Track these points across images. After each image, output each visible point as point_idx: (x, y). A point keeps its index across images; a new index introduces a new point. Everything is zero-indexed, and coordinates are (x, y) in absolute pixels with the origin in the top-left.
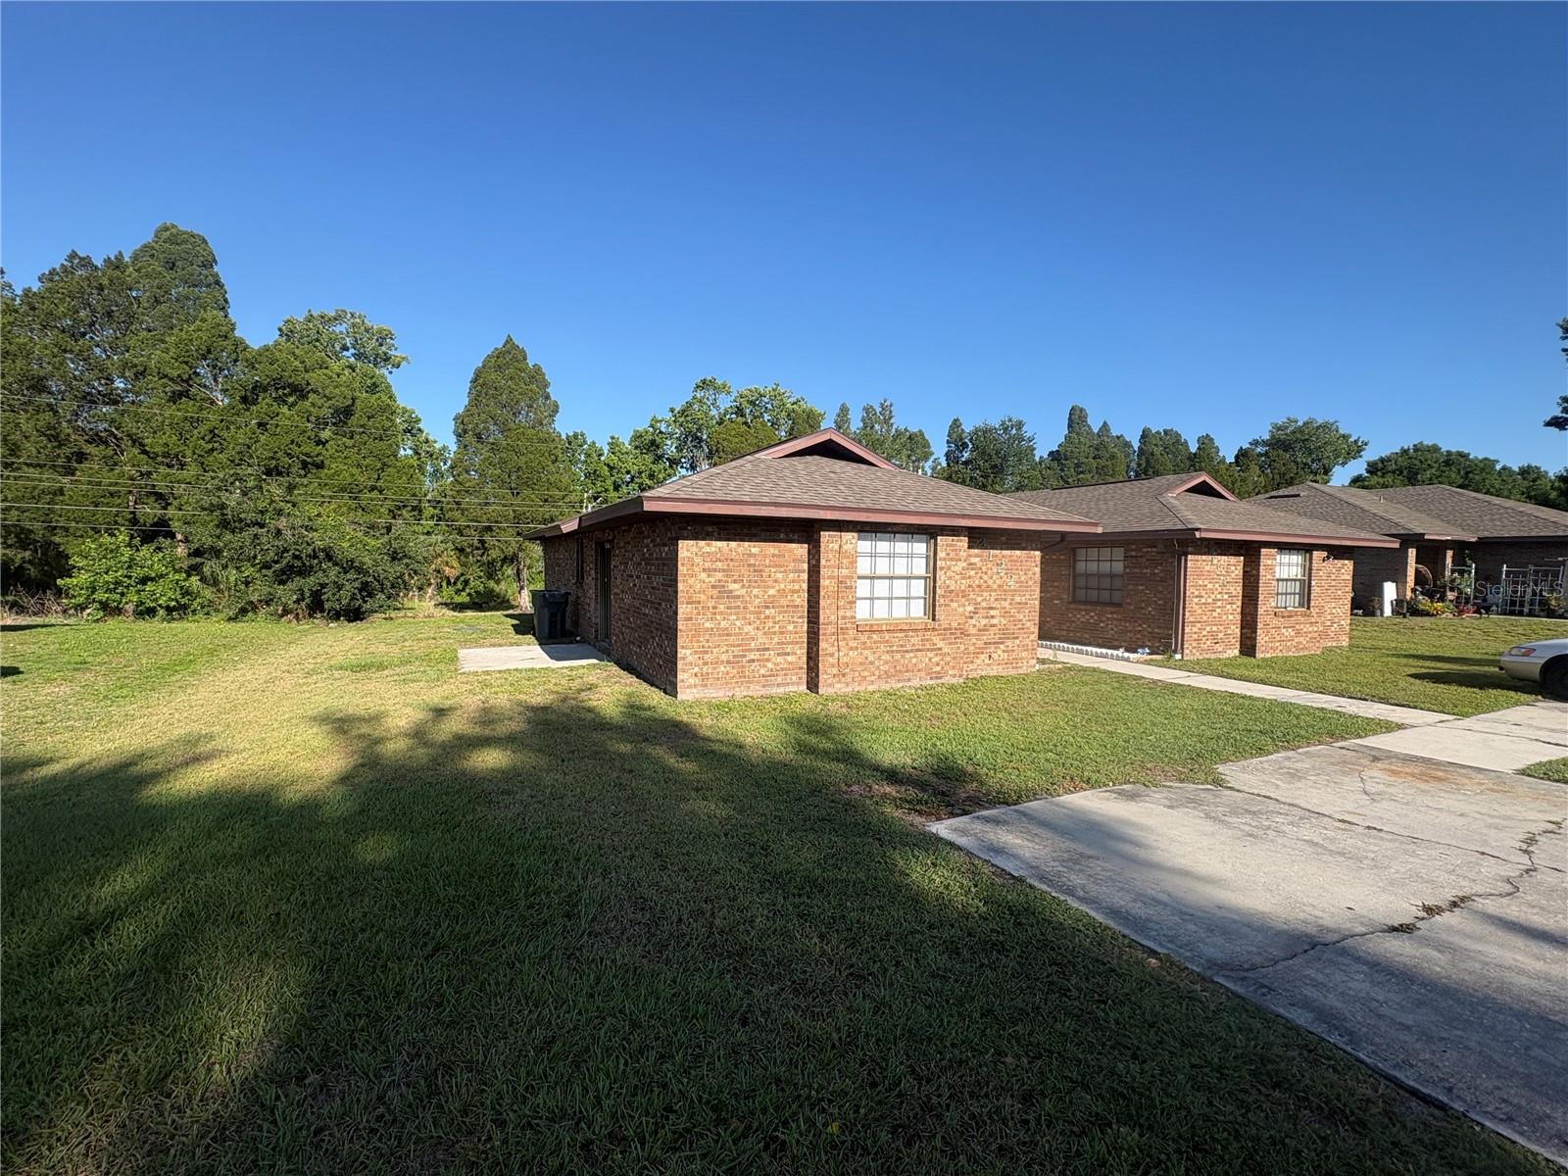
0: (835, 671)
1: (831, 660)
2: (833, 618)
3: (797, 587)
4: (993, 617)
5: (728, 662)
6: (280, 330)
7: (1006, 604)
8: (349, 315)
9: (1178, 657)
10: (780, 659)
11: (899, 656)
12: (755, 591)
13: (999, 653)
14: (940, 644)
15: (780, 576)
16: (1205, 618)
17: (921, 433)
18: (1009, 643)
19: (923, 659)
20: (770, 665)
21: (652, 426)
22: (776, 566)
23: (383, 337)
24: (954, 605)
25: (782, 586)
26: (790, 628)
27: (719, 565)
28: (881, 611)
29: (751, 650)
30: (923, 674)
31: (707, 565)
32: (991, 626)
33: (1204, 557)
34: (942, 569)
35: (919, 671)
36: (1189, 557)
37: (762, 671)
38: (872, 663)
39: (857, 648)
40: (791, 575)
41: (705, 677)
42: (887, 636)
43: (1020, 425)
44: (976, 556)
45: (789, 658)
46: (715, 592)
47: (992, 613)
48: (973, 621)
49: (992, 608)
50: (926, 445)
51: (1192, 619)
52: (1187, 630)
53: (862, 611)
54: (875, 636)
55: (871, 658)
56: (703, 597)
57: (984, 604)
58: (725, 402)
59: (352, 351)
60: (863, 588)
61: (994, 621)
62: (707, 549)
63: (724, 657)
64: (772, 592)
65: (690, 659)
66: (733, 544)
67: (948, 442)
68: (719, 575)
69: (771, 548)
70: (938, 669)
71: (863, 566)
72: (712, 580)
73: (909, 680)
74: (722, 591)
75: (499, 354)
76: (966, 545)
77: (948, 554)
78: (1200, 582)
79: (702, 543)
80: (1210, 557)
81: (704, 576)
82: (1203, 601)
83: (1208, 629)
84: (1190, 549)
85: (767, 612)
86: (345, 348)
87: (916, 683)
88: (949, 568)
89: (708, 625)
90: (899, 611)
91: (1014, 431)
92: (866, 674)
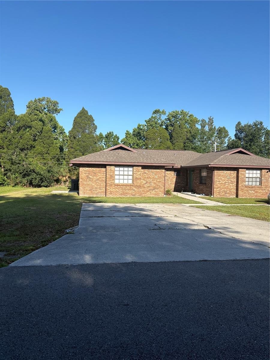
0: (110, 193)
1: (109, 190)
2: (109, 182)
3: (103, 177)
4: (151, 184)
5: (89, 190)
7: (155, 182)
8: (46, 99)
9: (212, 196)
10: (100, 190)
11: (124, 191)
12: (95, 177)
13: (153, 192)
14: (135, 189)
15: (100, 174)
16: (221, 187)
18: (156, 190)
19: (131, 192)
20: (98, 191)
22: (99, 173)
23: (55, 104)
24: (138, 181)
25: (100, 176)
26: (102, 184)
27: (87, 172)
28: (121, 182)
29: (94, 188)
30: (130, 195)
31: (85, 172)
32: (151, 186)
33: (220, 171)
34: (135, 173)
35: (129, 194)
36: (215, 171)
37: (96, 192)
38: (118, 192)
39: (114, 189)
40: (102, 174)
41: (84, 192)
42: (121, 187)
44: (147, 171)
45: (102, 190)
46: (87, 177)
47: (151, 183)
48: (146, 185)
49: (151, 182)
50: (226, 132)
51: (216, 187)
52: (214, 190)
53: (117, 182)
54: (119, 186)
55: (118, 191)
56: (84, 178)
57: (149, 181)
58: (164, 117)
59: (47, 109)
60: (117, 177)
61: (152, 185)
62: (85, 169)
63: (88, 189)
64: (98, 177)
65: (82, 189)
66: (90, 168)
68: (87, 174)
69: (98, 169)
70: (134, 194)
71: (117, 173)
72: (86, 175)
73: (127, 196)
74: (88, 177)
75: (80, 113)
76: (141, 169)
77: (136, 171)
78: (219, 178)
79: (84, 168)
80: (223, 171)
81: (84, 174)
82: (221, 182)
83: (223, 190)
84: (215, 169)
85: (97, 181)
86: (44, 108)
87: (128, 196)
88: (136, 173)
89: (85, 183)
90: (126, 182)
91: (259, 126)
92: (116, 194)
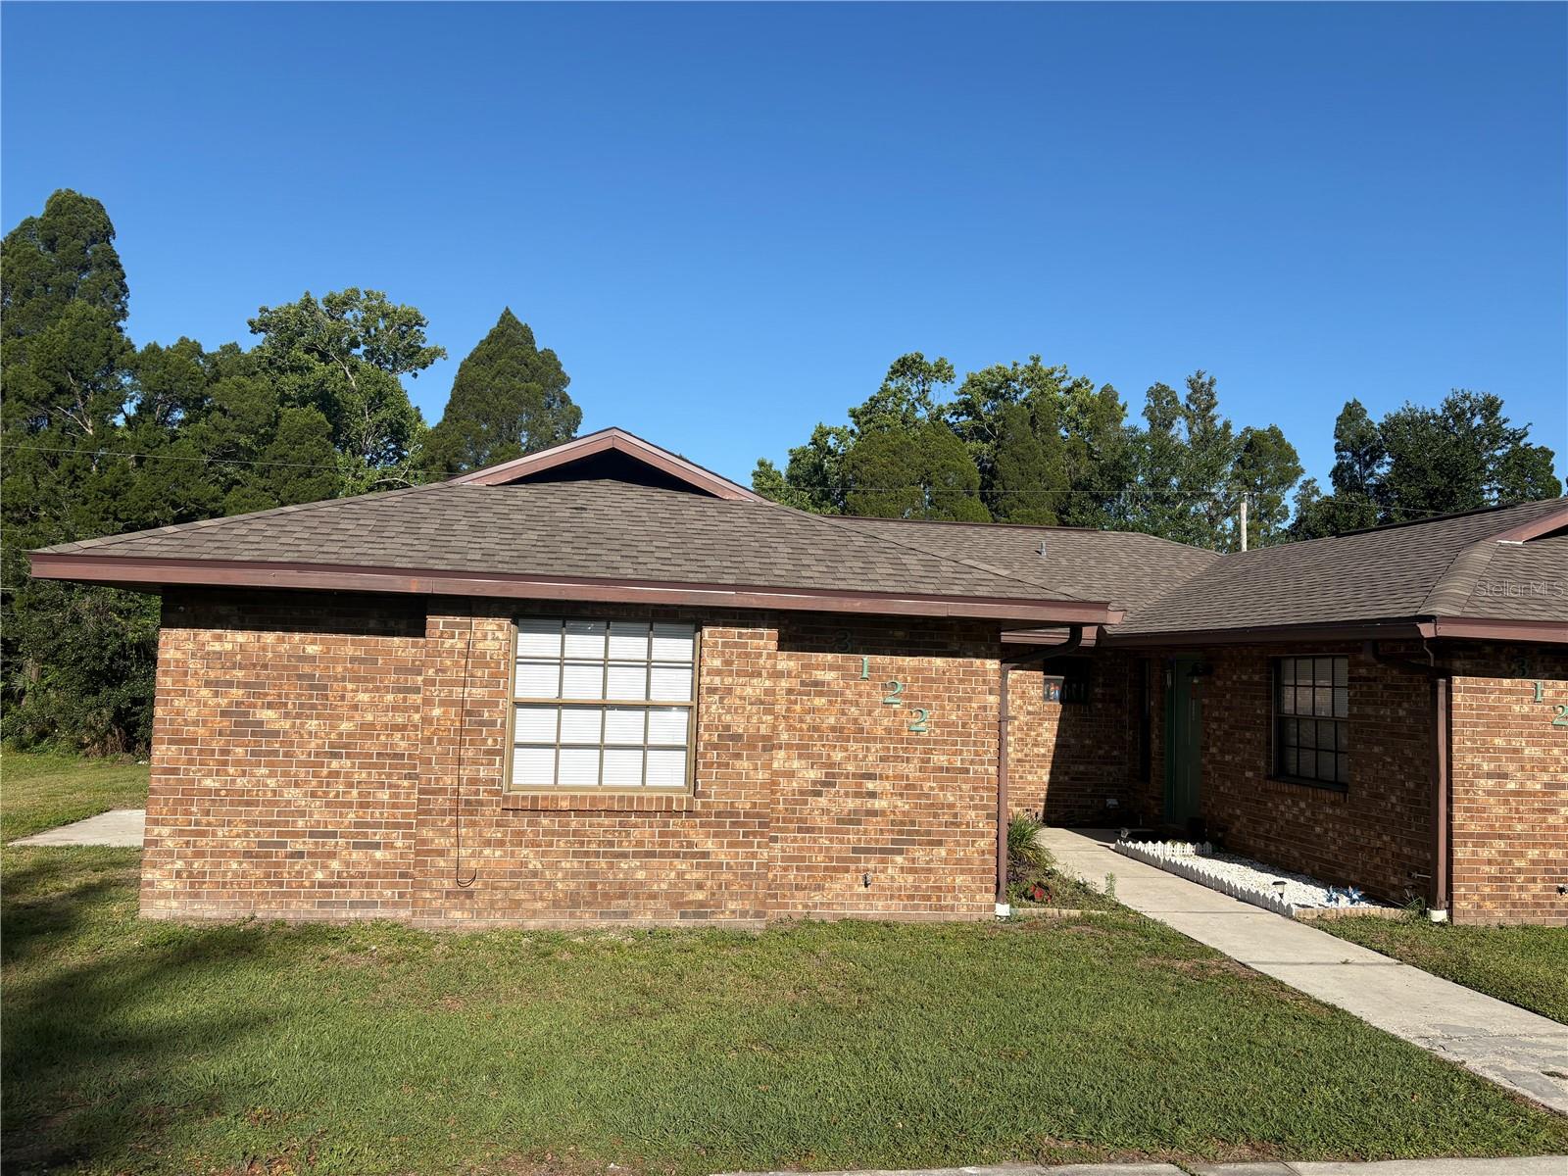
0: (448, 884)
1: (441, 863)
2: (448, 780)
3: (399, 720)
4: (872, 795)
5: (247, 854)
6: (251, 323)
7: (911, 770)
9: (1439, 915)
10: (356, 855)
11: (603, 863)
12: (313, 725)
13: (893, 872)
14: (710, 845)
15: (363, 697)
16: (1519, 827)
17: (1275, 434)
18: (920, 853)
19: (666, 875)
20: (335, 865)
21: (815, 442)
22: (356, 679)
23: (414, 321)
24: (744, 765)
25: (369, 717)
26: (384, 795)
27: (239, 674)
28: (579, 772)
29: (296, 835)
30: (659, 904)
31: (212, 675)
32: (873, 813)
33: (1507, 682)
34: (712, 691)
35: (653, 896)
36: (1457, 680)
37: (319, 876)
38: (535, 874)
39: (501, 843)
40: (390, 697)
41: (195, 879)
42: (574, 822)
43: (1491, 407)
44: (832, 668)
45: (379, 855)
46: (226, 724)
47: (870, 785)
48: (823, 801)
49: (871, 777)
50: (1289, 455)
51: (1473, 827)
52: (1459, 853)
53: (530, 771)
54: (545, 821)
55: (535, 864)
56: (201, 731)
57: (851, 768)
58: (943, 395)
60: (531, 725)
61: (878, 804)
62: (217, 647)
63: (238, 844)
64: (345, 726)
65: (170, 844)
66: (269, 637)
67: (1338, 449)
68: (237, 693)
69: (348, 647)
70: (700, 896)
71: (532, 682)
72: (223, 702)
73: (625, 915)
74: (240, 722)
76: (773, 645)
77: (728, 663)
78: (1499, 742)
79: (206, 635)
80: (1528, 683)
81: (205, 692)
82: (1511, 786)
83: (1533, 854)
84: (1457, 664)
85: (335, 764)
87: (645, 920)
88: (729, 691)
89: (208, 783)
90: (622, 771)
91: (1477, 421)
92: (521, 895)
